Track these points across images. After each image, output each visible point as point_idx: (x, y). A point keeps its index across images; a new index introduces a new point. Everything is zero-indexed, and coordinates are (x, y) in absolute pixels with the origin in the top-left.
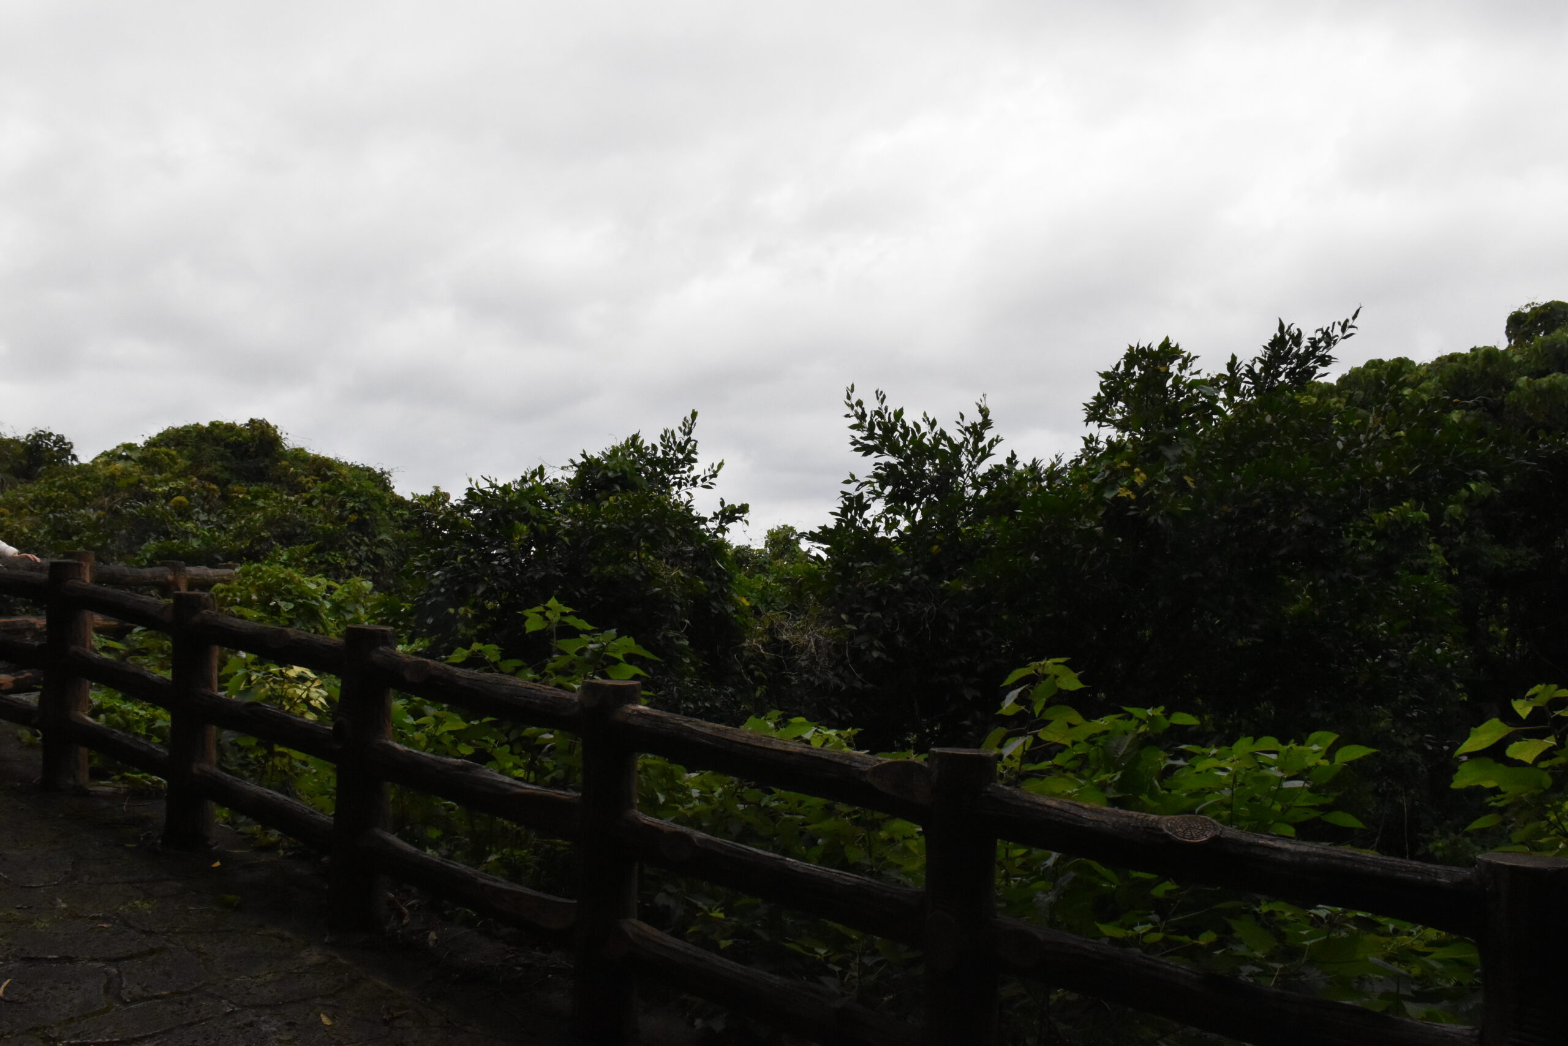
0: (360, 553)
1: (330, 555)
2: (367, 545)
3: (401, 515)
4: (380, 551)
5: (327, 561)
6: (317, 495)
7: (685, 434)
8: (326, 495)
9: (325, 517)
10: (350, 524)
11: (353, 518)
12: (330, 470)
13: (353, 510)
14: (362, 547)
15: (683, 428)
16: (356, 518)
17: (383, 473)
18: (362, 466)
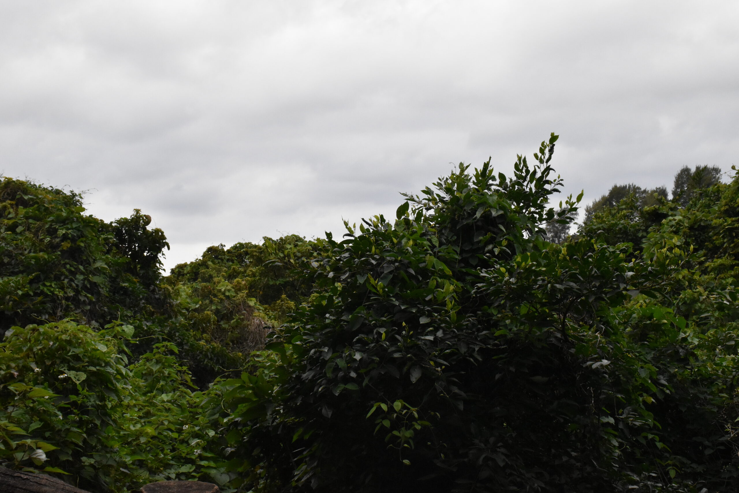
0: (76, 282)
1: (44, 285)
2: (82, 273)
3: (106, 239)
4: (96, 279)
5: (42, 293)
6: (20, 222)
7: (541, 161)
8: (31, 221)
9: (34, 244)
10: (62, 251)
11: (66, 245)
12: (26, 194)
13: (65, 237)
14: (77, 276)
15: (540, 155)
16: (69, 245)
17: (74, 195)
18: (50, 189)
